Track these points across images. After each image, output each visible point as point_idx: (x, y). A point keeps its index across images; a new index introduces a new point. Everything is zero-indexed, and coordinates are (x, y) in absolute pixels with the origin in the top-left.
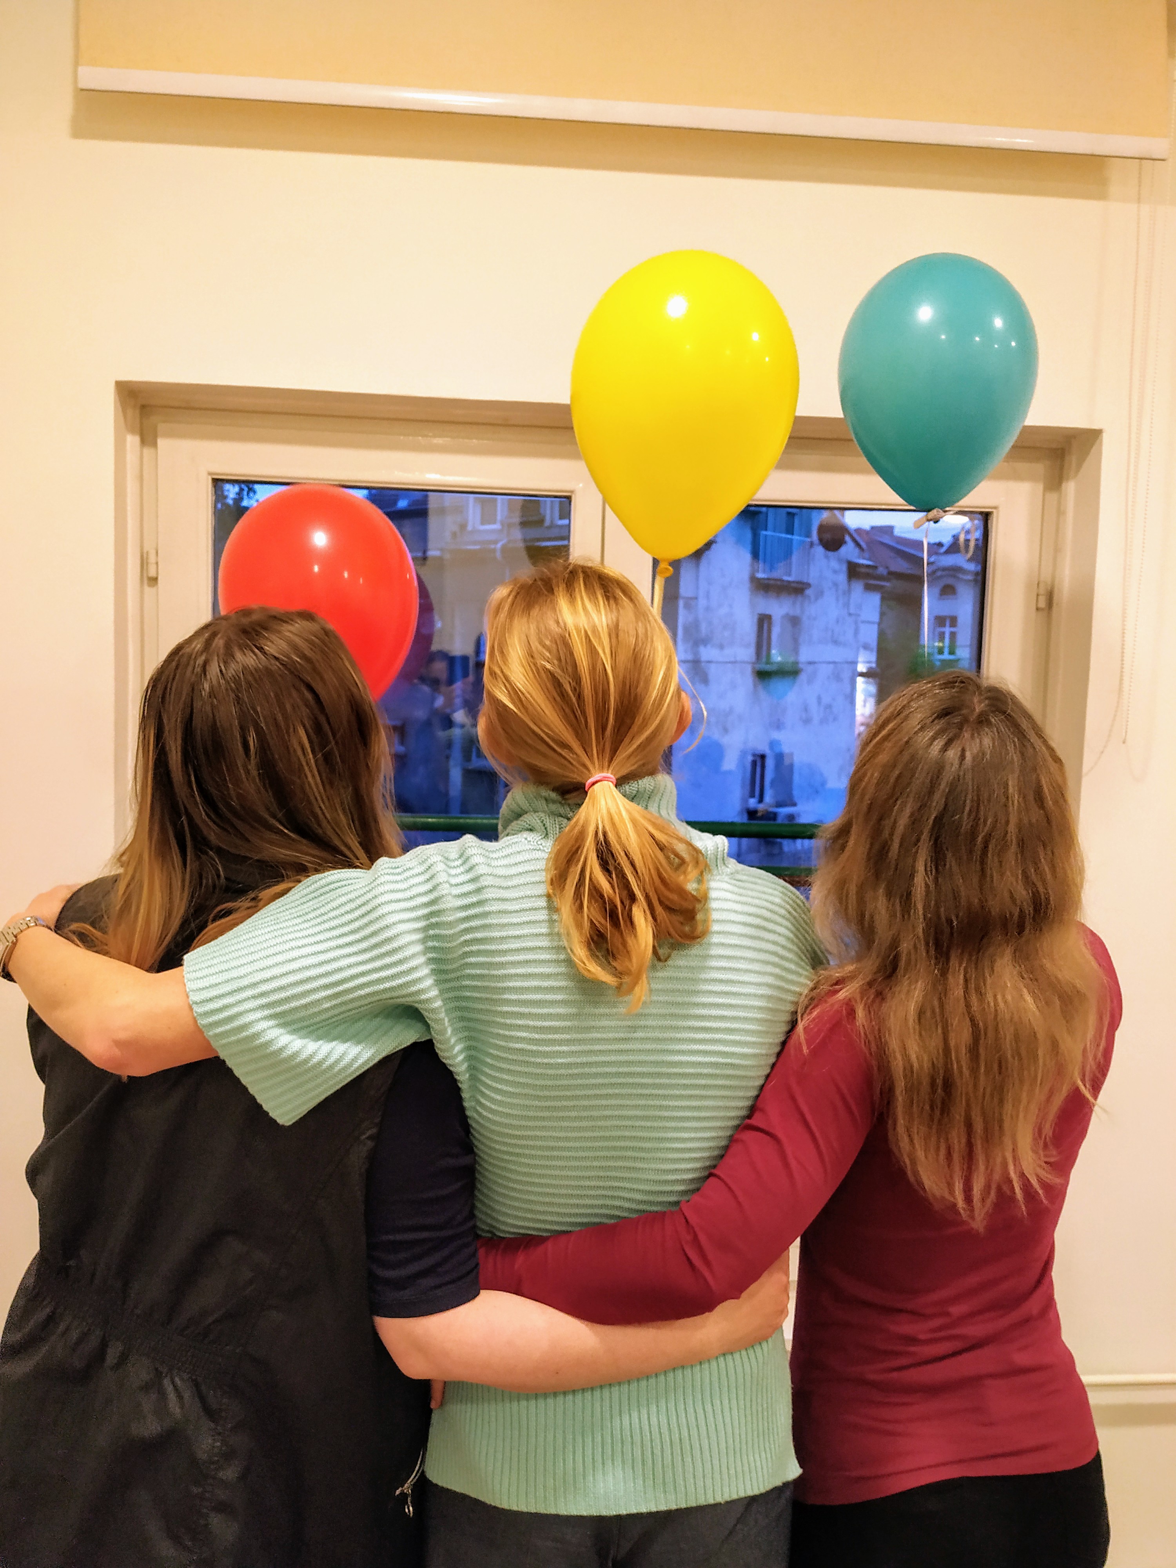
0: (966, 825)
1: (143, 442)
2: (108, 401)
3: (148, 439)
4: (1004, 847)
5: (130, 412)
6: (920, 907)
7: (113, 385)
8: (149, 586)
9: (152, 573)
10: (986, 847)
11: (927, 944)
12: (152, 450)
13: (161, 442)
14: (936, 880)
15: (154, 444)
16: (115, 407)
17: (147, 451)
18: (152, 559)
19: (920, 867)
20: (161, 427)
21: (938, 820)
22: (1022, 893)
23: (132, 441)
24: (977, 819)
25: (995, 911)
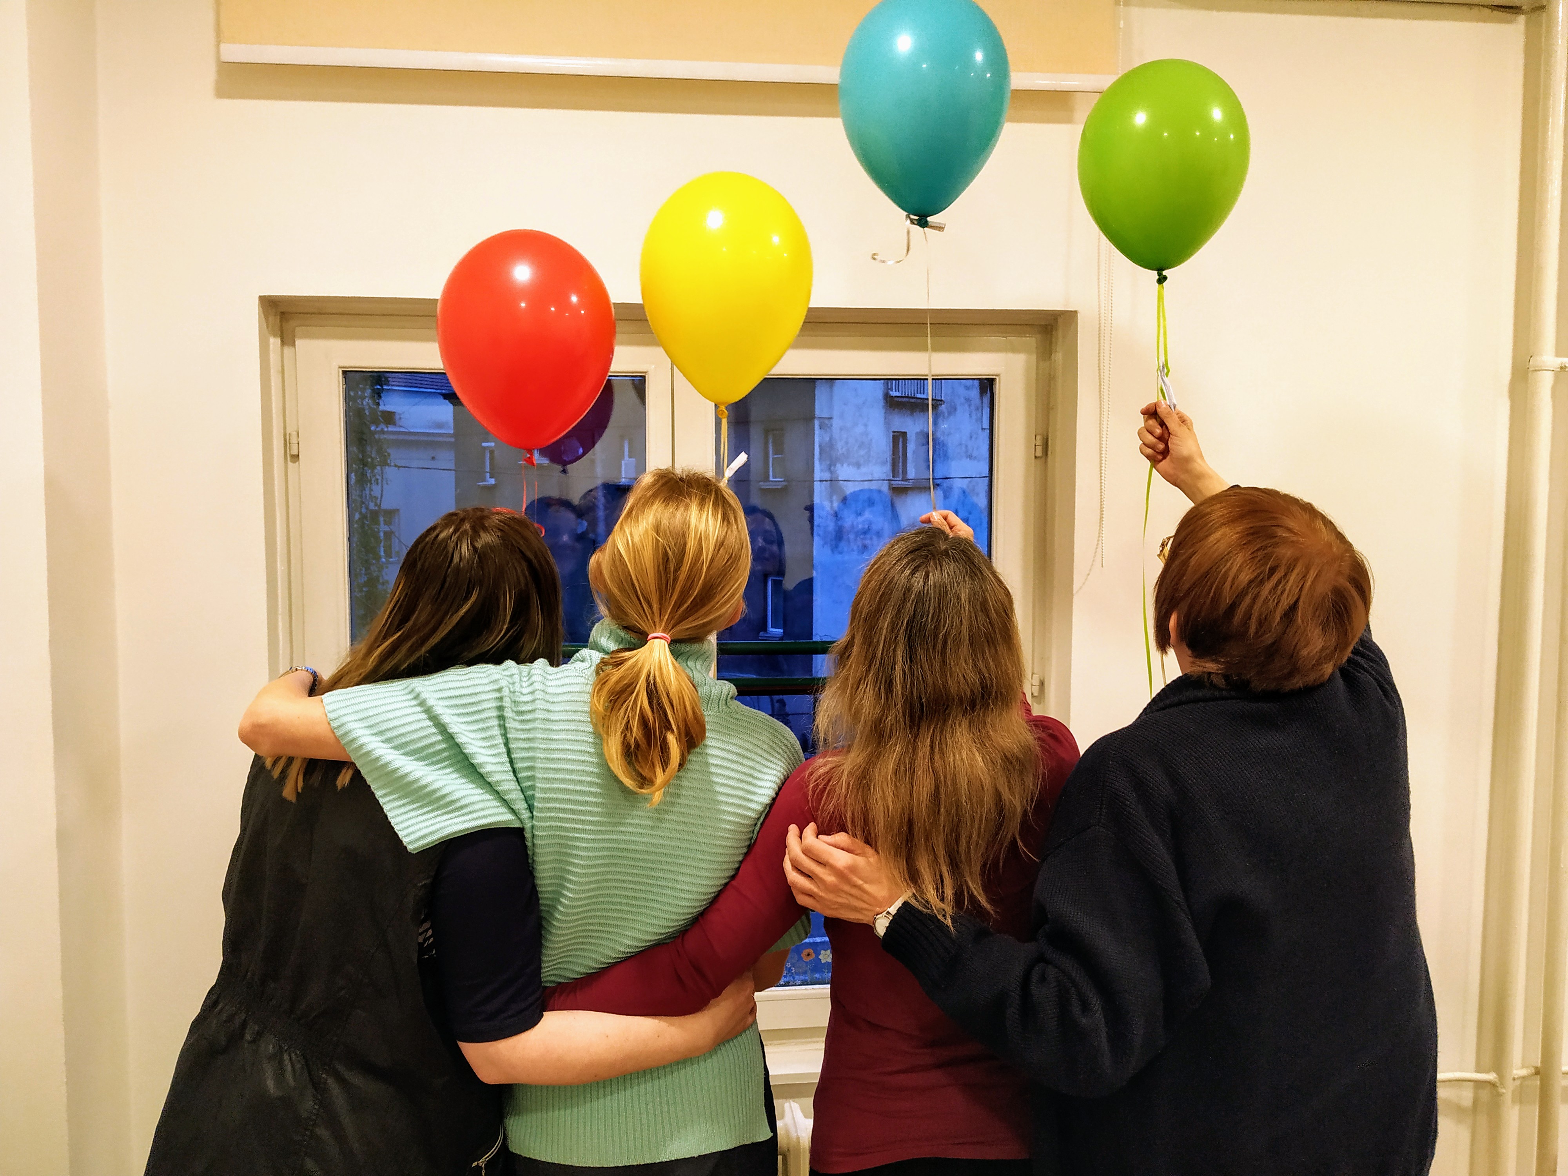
0: (930, 626)
1: (283, 343)
2: (253, 313)
3: (287, 340)
4: (958, 643)
5: (271, 319)
6: (899, 688)
7: (256, 302)
8: (291, 461)
9: (295, 452)
10: (945, 643)
11: (904, 716)
12: (291, 349)
13: (298, 342)
14: (910, 668)
15: (293, 344)
16: (259, 316)
17: (287, 350)
18: (294, 440)
19: (899, 660)
20: (298, 330)
21: (911, 622)
22: (973, 677)
23: (275, 342)
24: (939, 621)
25: (953, 689)
